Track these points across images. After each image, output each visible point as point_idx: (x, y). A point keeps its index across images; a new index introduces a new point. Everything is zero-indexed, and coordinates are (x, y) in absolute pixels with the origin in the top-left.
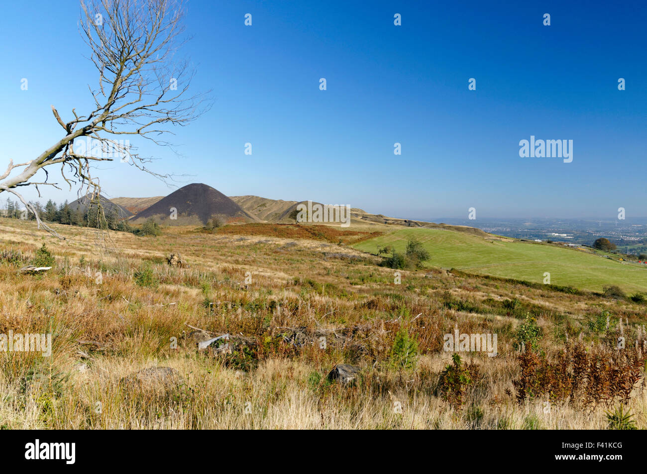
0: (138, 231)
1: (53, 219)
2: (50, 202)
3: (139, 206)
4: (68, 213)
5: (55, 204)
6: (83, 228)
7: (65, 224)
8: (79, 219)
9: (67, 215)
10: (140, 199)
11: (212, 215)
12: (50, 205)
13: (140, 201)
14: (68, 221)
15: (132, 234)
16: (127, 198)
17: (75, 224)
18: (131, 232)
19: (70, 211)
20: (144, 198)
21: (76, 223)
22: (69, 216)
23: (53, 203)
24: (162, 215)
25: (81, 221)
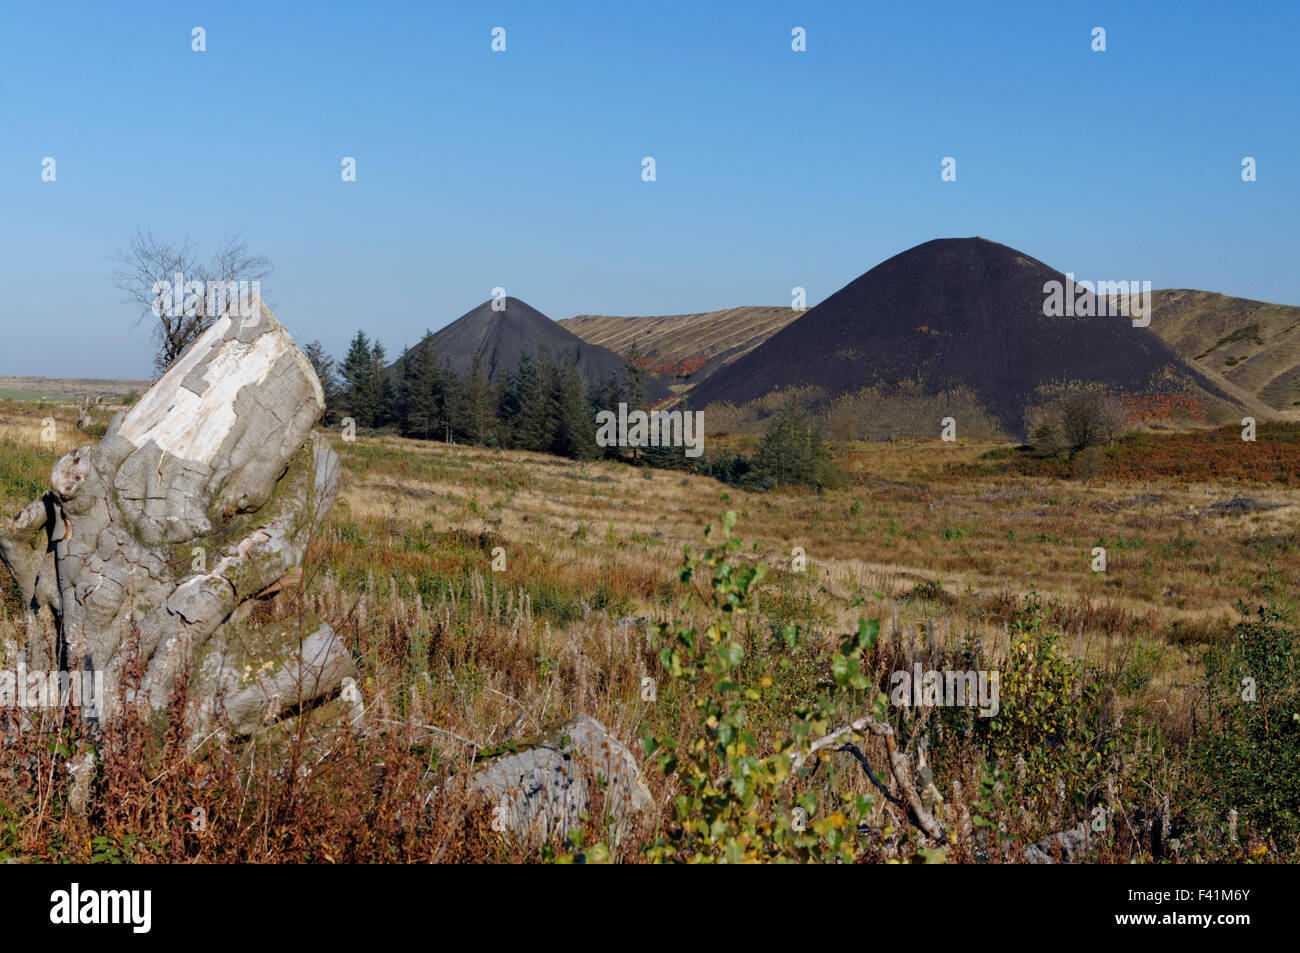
0: (741, 467)
1: (376, 417)
2: (360, 344)
3: (663, 354)
4: (437, 389)
5: (378, 352)
6: (504, 454)
7: (421, 436)
8: (484, 414)
9: (431, 401)
10: (661, 320)
11: (1042, 389)
12: (360, 355)
13: (665, 329)
14: (436, 426)
15: (713, 480)
16: (607, 320)
17: (463, 436)
18: (706, 473)
19: (441, 377)
20: (681, 318)
21: (471, 431)
22: (440, 402)
23: (371, 347)
24: (810, 391)
25: (488, 426)
